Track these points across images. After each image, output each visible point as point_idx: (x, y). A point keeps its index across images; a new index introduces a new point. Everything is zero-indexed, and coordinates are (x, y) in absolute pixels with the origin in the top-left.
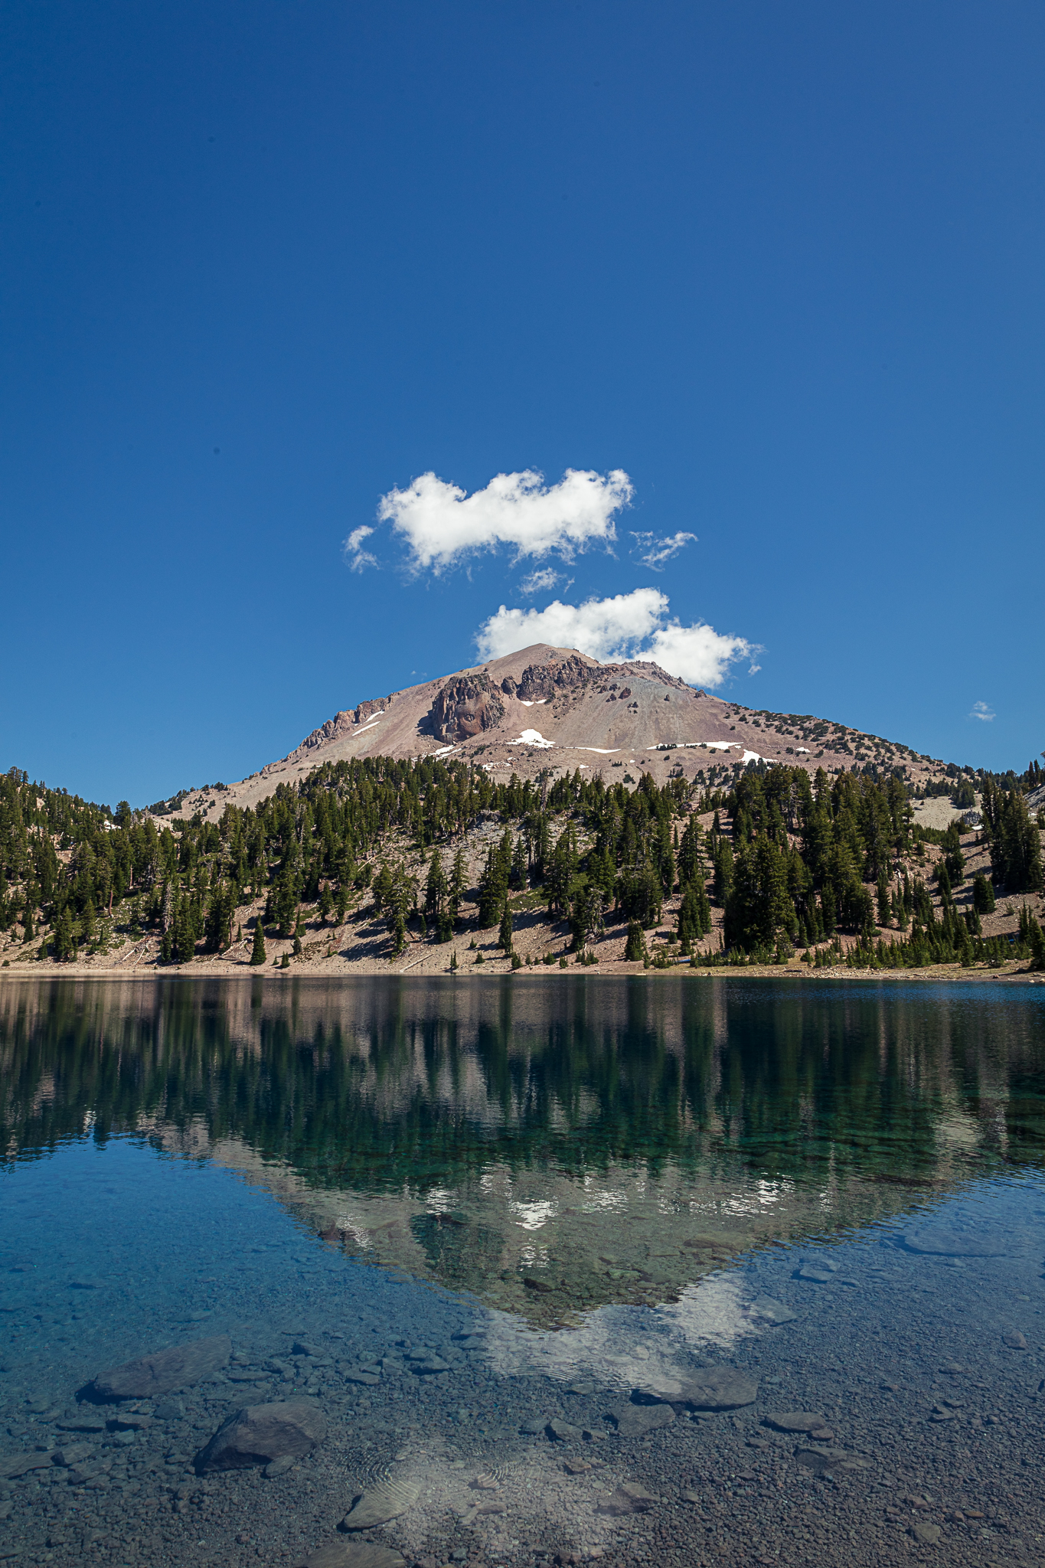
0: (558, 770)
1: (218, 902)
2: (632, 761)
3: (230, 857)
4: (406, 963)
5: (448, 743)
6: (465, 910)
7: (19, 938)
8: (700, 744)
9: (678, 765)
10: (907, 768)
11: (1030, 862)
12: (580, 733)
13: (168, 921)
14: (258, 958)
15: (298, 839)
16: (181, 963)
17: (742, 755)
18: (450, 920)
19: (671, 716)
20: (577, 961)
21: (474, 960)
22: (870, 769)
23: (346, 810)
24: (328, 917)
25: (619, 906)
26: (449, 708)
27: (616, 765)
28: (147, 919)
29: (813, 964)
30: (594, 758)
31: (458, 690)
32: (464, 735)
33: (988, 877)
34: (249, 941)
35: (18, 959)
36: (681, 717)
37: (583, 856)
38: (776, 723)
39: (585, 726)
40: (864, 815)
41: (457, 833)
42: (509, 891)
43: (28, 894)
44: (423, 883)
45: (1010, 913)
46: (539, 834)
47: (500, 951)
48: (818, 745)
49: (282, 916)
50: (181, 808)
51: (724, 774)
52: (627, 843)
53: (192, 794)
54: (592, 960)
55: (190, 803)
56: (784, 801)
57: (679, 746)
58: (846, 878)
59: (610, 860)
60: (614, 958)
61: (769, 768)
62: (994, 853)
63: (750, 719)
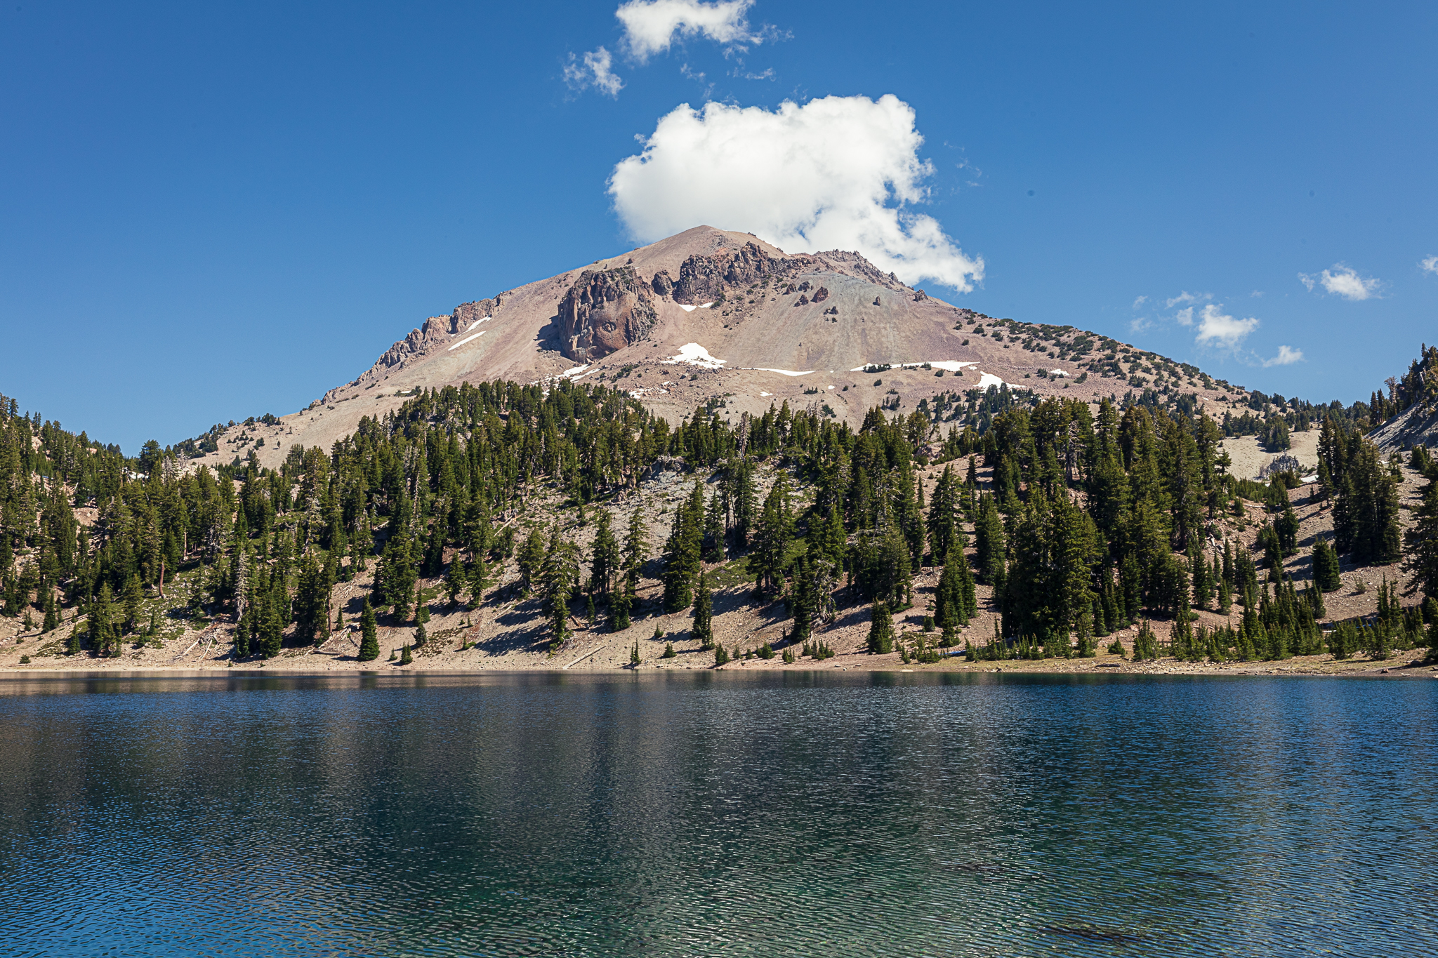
0: (732, 398)
1: (312, 578)
2: (831, 387)
3: (319, 516)
4: (570, 657)
5: (581, 361)
6: (644, 589)
7: (36, 626)
8: (922, 364)
9: (893, 392)
10: (1198, 397)
11: (1385, 525)
12: (760, 349)
13: (242, 603)
14: (368, 651)
15: (412, 493)
16: (264, 658)
17: (978, 379)
18: (626, 602)
19: (882, 325)
20: (804, 654)
21: (662, 653)
22: (1149, 399)
23: (471, 455)
24: (459, 598)
25: (853, 583)
26: (581, 314)
27: (809, 392)
28: (212, 600)
29: (1130, 655)
30: (780, 382)
31: (594, 288)
32: (602, 350)
33: (1331, 543)
34: (354, 629)
35: (40, 654)
36: (896, 327)
37: (798, 516)
38: (1024, 336)
39: (767, 339)
40: (1168, 464)
41: (626, 486)
42: (702, 563)
43: (41, 569)
44: (588, 553)
45: (1360, 591)
46: (740, 488)
47: (695, 641)
48: (1079, 366)
49: (397, 596)
50: (217, 449)
51: (955, 405)
52: (860, 500)
53: (231, 430)
54: (823, 653)
55: (229, 442)
56: (1061, 444)
57: (893, 366)
58: (1153, 546)
59: (838, 522)
60: (854, 650)
61: (1014, 397)
62: (1338, 513)
63: (989, 331)
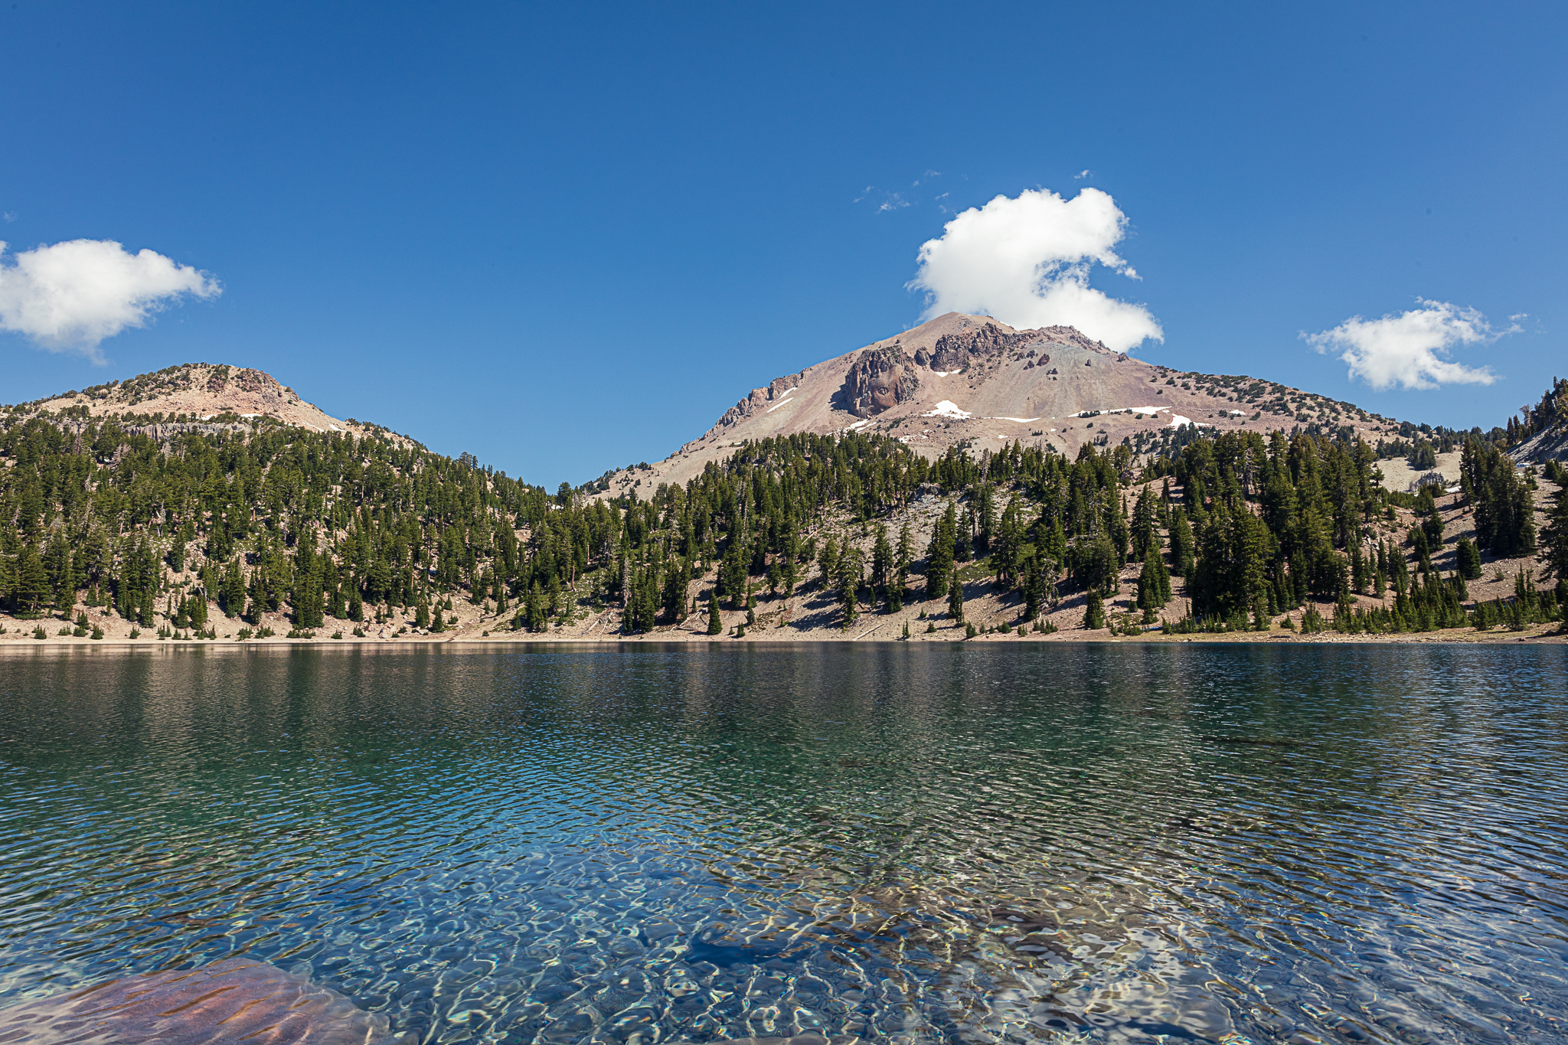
0: (976, 441)
1: (674, 576)
2: (1053, 430)
3: (678, 532)
4: (858, 631)
5: (862, 417)
6: (911, 582)
7: (492, 611)
8: (1125, 409)
9: (1102, 432)
10: (1355, 428)
11: (1521, 525)
12: (997, 403)
13: (627, 594)
14: (714, 628)
15: (743, 514)
16: (643, 633)
17: (1170, 420)
18: (898, 592)
19: (1093, 381)
20: (1034, 630)
21: (926, 629)
22: (1314, 430)
23: (784, 486)
24: (777, 589)
25: (1072, 576)
26: (863, 382)
27: (1036, 434)
28: (607, 592)
29: (1299, 629)
30: (1013, 427)
31: (871, 363)
32: (878, 408)
33: (1472, 540)
34: (704, 612)
35: (495, 630)
36: (1104, 382)
37: (1028, 526)
38: (1208, 385)
39: (1002, 395)
40: (1330, 480)
41: (897, 506)
42: (955, 562)
43: (494, 572)
44: (870, 556)
45: (1500, 579)
46: (983, 505)
47: (950, 620)
48: (1254, 406)
49: (733, 589)
50: (609, 488)
51: (1152, 440)
52: (1076, 513)
53: (618, 474)
54: (1050, 629)
55: (617, 482)
56: (1239, 467)
57: (1102, 412)
58: (1318, 544)
59: (1060, 530)
60: (1074, 626)
61: (1200, 433)
62: (1479, 516)
63: (1179, 382)
